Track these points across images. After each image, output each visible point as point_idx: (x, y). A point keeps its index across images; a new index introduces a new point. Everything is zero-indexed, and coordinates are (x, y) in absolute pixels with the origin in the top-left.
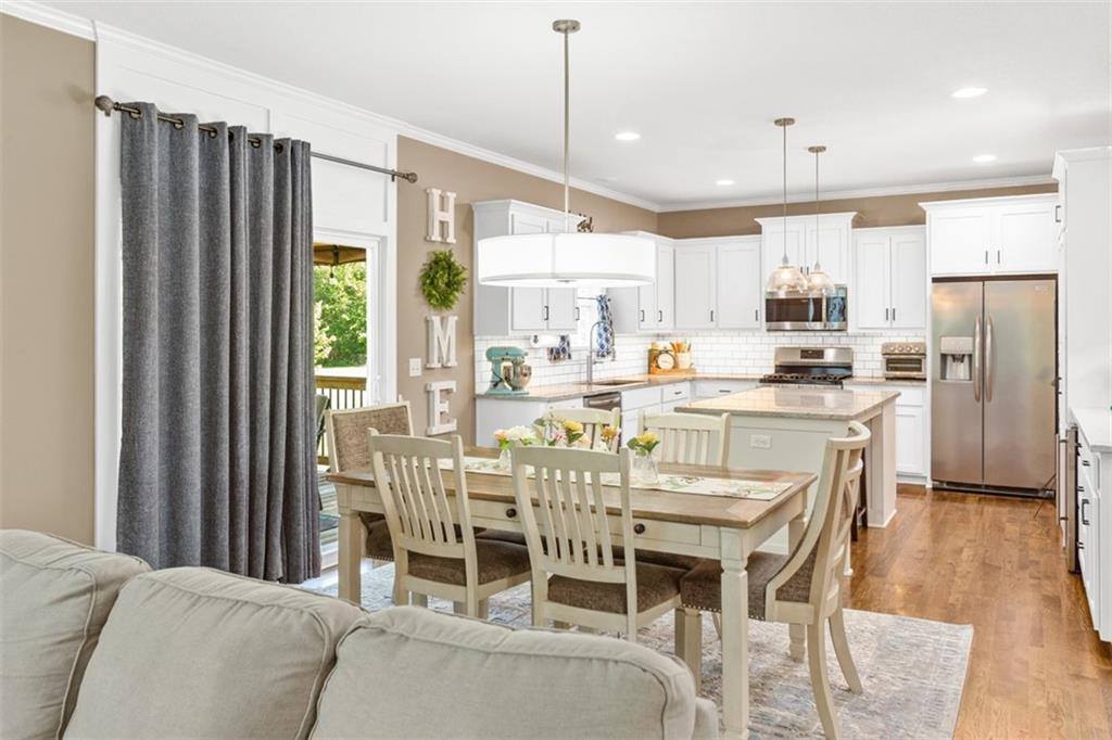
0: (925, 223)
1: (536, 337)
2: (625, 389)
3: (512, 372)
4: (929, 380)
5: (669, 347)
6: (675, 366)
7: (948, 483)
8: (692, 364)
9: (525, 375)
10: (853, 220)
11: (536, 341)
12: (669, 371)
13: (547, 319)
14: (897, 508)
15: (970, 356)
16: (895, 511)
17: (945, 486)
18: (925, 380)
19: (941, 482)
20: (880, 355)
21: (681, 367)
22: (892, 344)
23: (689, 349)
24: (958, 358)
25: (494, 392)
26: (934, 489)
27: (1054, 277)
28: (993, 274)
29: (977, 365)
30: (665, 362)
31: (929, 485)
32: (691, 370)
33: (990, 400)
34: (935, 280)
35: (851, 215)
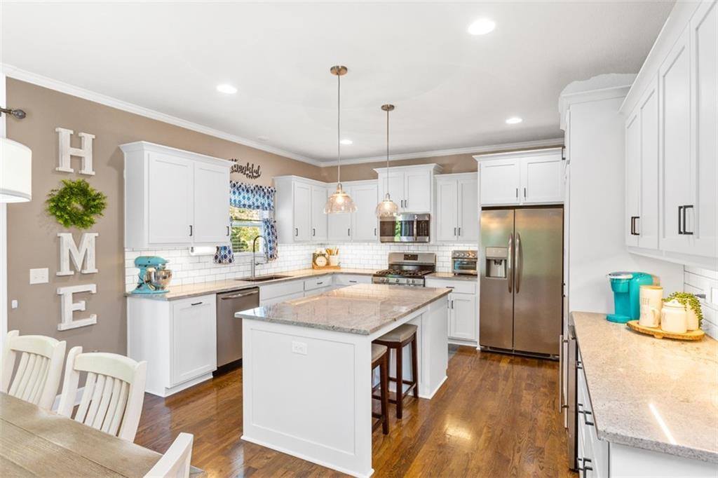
0: (477, 171)
1: (192, 248)
2: (264, 284)
3: (153, 276)
4: (479, 276)
5: (324, 252)
6: (328, 264)
7: (491, 348)
8: (339, 263)
9: (165, 278)
10: (434, 170)
11: (192, 251)
12: (323, 268)
13: (191, 235)
14: (447, 375)
15: (506, 261)
16: (446, 377)
17: (489, 349)
18: (476, 275)
19: (486, 347)
20: (451, 258)
21: (332, 264)
22: (458, 252)
23: (337, 253)
24: (498, 262)
25: (138, 291)
26: (482, 351)
27: (562, 206)
28: (521, 204)
29: (510, 267)
30: (321, 261)
31: (479, 348)
32: (338, 267)
33: (518, 292)
34: (484, 209)
35: (432, 166)
